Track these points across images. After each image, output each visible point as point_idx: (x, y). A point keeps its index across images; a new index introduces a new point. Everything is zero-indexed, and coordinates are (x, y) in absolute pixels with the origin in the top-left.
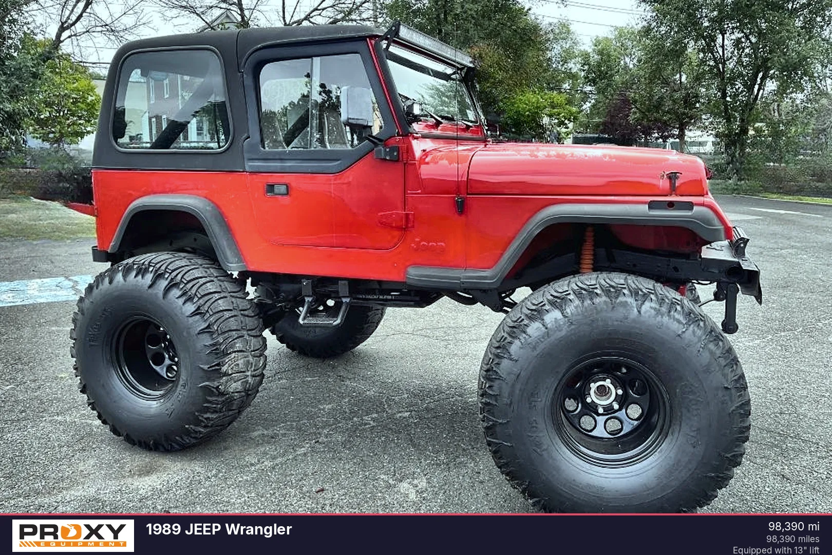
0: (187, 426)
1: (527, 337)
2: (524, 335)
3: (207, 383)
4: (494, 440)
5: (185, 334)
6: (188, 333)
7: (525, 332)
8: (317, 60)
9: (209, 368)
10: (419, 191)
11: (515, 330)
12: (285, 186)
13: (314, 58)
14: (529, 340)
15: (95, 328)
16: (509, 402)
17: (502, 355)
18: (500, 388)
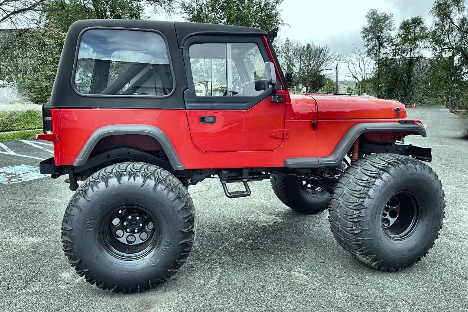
0: (168, 270)
1: (376, 186)
2: (374, 186)
3: (185, 241)
4: (361, 238)
5: (171, 212)
6: (173, 211)
7: (375, 185)
8: (229, 45)
9: (187, 231)
10: (292, 119)
11: (370, 184)
12: (213, 118)
13: (228, 44)
14: (378, 188)
15: (92, 219)
16: (371, 218)
17: (365, 197)
18: (366, 213)
